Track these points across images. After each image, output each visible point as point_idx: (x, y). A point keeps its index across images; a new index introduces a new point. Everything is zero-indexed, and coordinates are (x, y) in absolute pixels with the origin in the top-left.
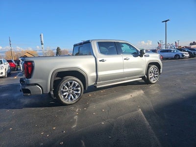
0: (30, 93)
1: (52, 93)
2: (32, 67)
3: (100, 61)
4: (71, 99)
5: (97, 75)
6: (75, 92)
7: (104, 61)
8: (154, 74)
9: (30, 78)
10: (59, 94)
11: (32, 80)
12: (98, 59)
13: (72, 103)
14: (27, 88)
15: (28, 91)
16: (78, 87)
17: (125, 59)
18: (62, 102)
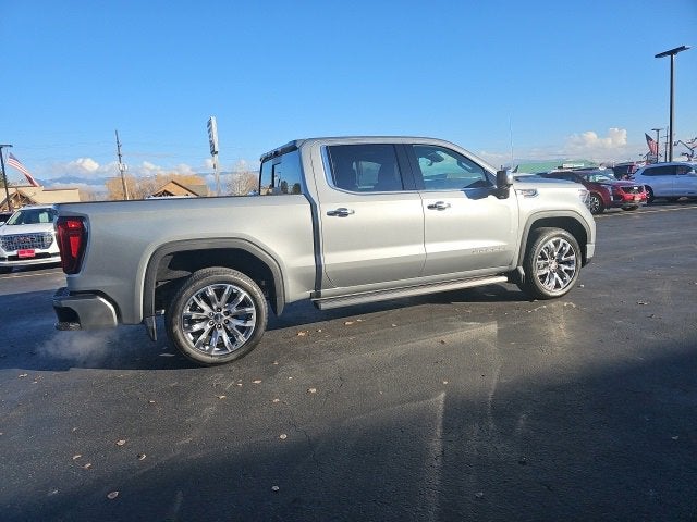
0: (78, 321)
3: (329, 214)
4: (221, 345)
5: (319, 267)
6: (236, 323)
7: (346, 215)
8: (559, 262)
9: (77, 272)
10: (177, 328)
11: (82, 281)
12: (323, 210)
13: (224, 359)
16: (245, 303)
17: (430, 207)
18: (188, 354)
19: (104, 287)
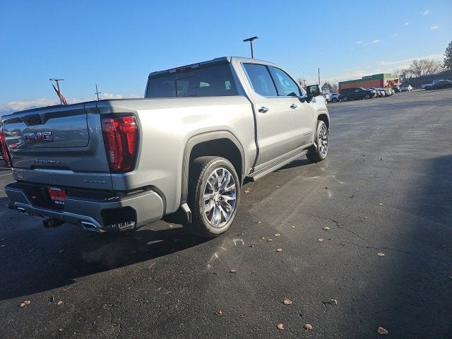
0: (134, 219)
1: (186, 208)
2: (136, 133)
3: (260, 111)
5: (258, 149)
6: (227, 198)
7: (265, 112)
8: (323, 139)
9: (131, 170)
10: (201, 210)
11: (138, 177)
12: (257, 108)
14: (125, 202)
15: (130, 214)
16: (231, 182)
17: (291, 107)
18: (208, 230)
19: (154, 181)
